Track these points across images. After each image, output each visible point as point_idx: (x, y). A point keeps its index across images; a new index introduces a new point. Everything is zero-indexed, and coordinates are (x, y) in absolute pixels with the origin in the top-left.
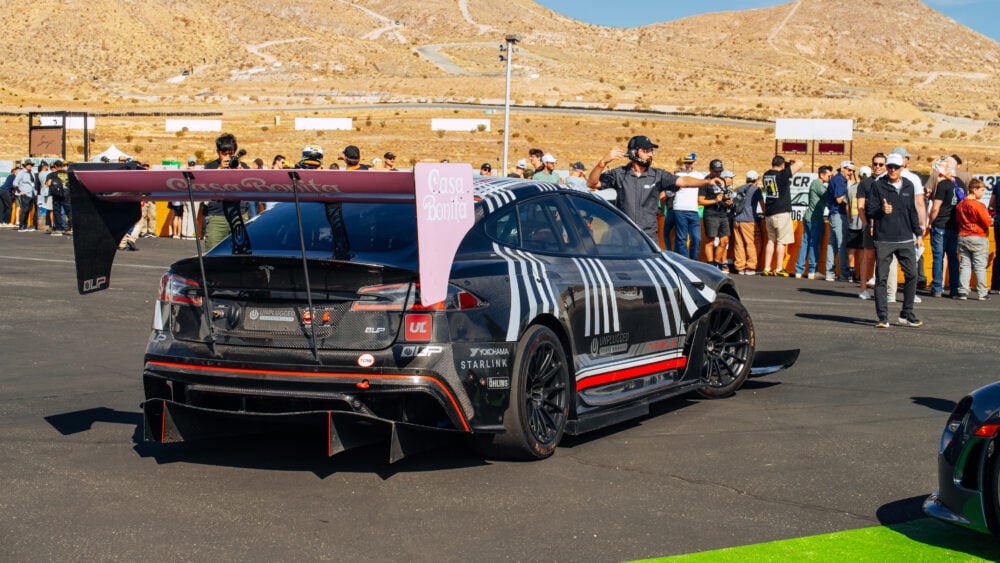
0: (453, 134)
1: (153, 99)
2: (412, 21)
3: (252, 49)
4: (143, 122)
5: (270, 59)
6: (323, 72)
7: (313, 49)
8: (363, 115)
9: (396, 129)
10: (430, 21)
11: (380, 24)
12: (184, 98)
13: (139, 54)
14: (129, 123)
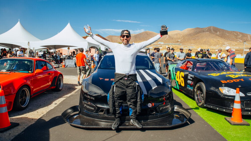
0: (246, 51)
1: (215, 48)
2: (243, 40)
3: (225, 43)
4: (213, 50)
5: (227, 44)
6: (233, 45)
7: (232, 43)
8: (236, 49)
9: (240, 51)
10: (245, 40)
11: (239, 40)
12: (218, 48)
13: (214, 44)
14: (212, 50)
